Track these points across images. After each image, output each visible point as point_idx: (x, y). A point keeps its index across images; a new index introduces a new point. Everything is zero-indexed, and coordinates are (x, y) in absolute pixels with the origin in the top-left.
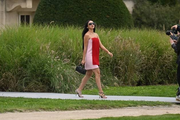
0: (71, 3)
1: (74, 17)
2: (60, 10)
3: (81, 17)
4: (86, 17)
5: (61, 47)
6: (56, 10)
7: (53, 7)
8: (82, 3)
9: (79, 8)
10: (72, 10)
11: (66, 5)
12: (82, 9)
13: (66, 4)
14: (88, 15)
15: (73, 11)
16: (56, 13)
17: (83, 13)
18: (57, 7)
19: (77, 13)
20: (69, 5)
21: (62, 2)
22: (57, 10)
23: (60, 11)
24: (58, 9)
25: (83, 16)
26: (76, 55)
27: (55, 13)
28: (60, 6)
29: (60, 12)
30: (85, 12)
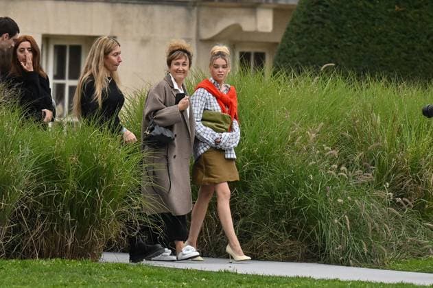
0: (381, 19)
1: (388, 59)
2: (350, 39)
3: (406, 60)
4: (421, 60)
5: (347, 135)
6: (339, 38)
7: (331, 30)
8: (411, 21)
9: (403, 35)
10: (385, 40)
11: (366, 23)
12: (412, 38)
13: (368, 21)
14: (428, 55)
15: (385, 43)
16: (339, 46)
17: (414, 49)
18: (340, 29)
19: (398, 47)
20: (374, 25)
21: (357, 16)
22: (343, 37)
23: (350, 41)
24: (344, 35)
25: (414, 58)
26: (390, 161)
27: (336, 46)
28: (349, 26)
29: (348, 43)
30: (418, 47)
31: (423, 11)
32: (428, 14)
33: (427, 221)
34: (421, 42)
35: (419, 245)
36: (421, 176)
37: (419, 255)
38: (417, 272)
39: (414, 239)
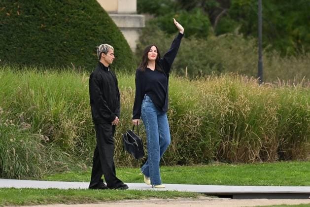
0: (33, 32)
1: (38, 56)
2: (15, 45)
3: (49, 56)
4: (57, 56)
5: (15, 102)
6: (9, 44)
7: (4, 40)
8: (51, 33)
9: (47, 42)
10: (36, 44)
11: (25, 36)
12: (52, 43)
13: (25, 34)
14: (61, 53)
15: (36, 46)
16: (9, 49)
17: (53, 49)
18: (9, 39)
19: (44, 48)
20: (29, 36)
21: (19, 31)
22: (11, 44)
23: (16, 46)
24: (12, 43)
25: (54, 55)
26: (41, 116)
27: (7, 49)
28: (14, 37)
29: (15, 47)
30: (56, 48)
31: (58, 27)
32: (61, 29)
33: (65, 151)
34: (57, 45)
35: (60, 165)
36: (60, 125)
37: (61, 171)
38: (61, 181)
39: (57, 162)
